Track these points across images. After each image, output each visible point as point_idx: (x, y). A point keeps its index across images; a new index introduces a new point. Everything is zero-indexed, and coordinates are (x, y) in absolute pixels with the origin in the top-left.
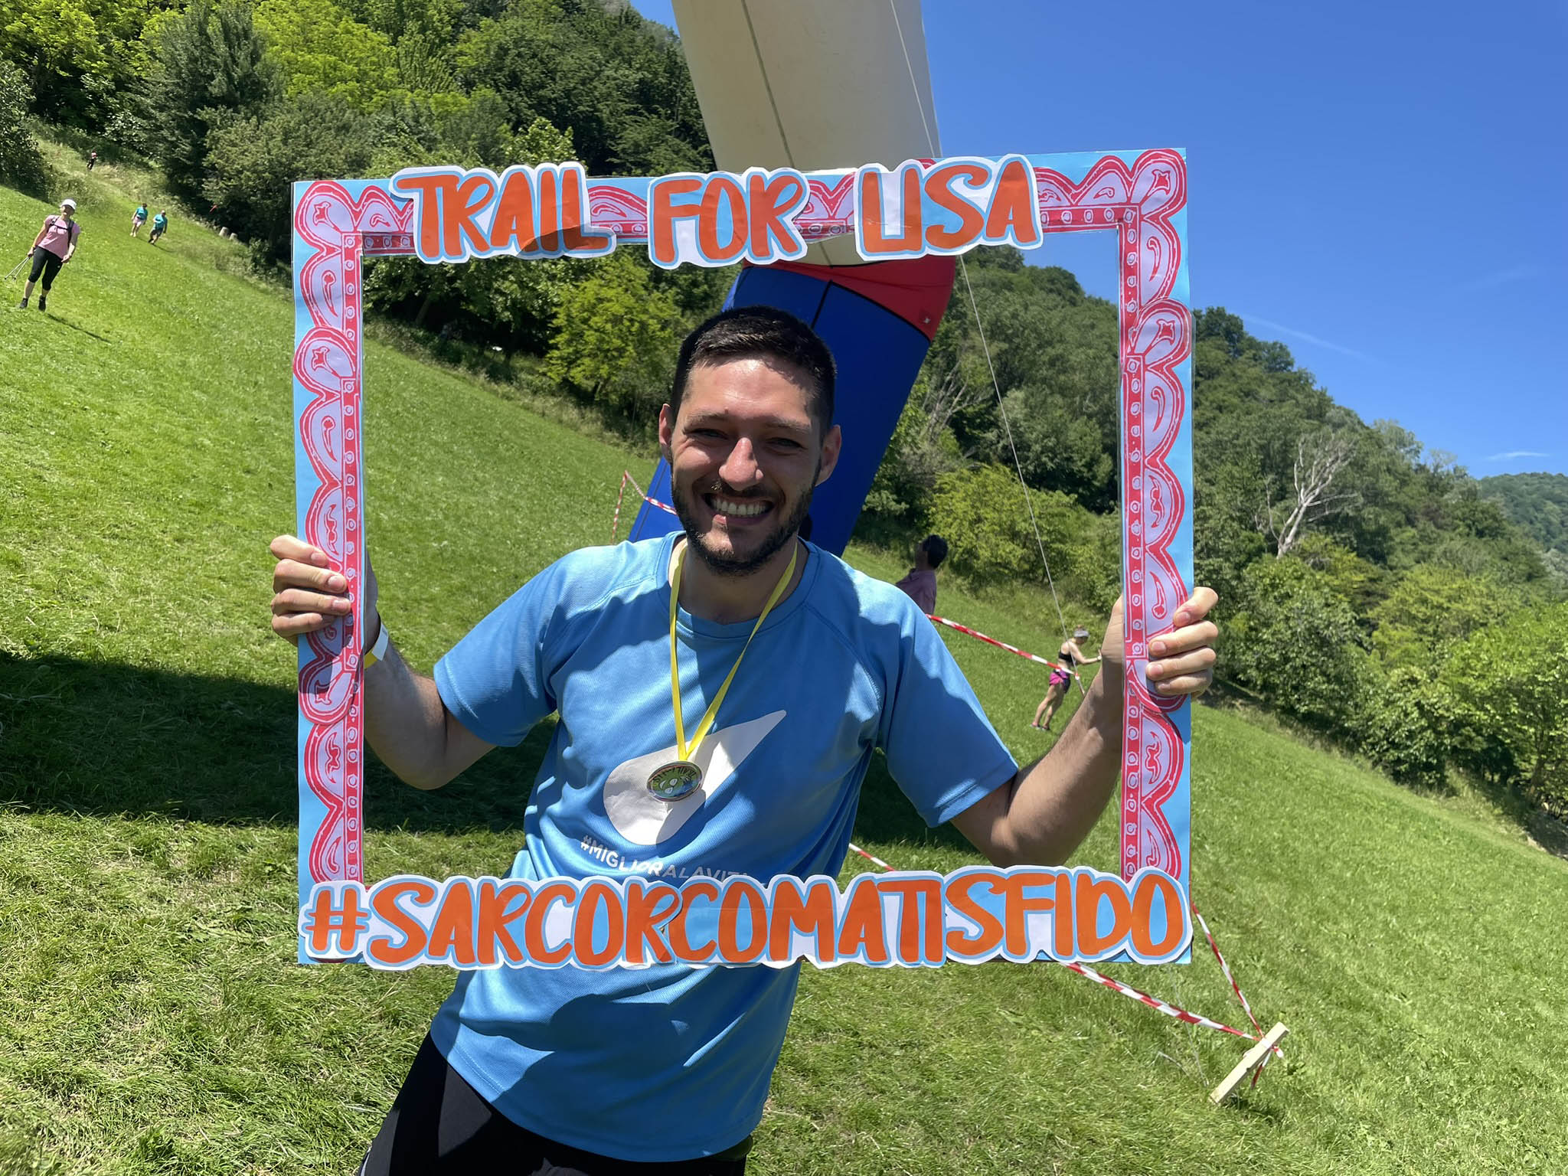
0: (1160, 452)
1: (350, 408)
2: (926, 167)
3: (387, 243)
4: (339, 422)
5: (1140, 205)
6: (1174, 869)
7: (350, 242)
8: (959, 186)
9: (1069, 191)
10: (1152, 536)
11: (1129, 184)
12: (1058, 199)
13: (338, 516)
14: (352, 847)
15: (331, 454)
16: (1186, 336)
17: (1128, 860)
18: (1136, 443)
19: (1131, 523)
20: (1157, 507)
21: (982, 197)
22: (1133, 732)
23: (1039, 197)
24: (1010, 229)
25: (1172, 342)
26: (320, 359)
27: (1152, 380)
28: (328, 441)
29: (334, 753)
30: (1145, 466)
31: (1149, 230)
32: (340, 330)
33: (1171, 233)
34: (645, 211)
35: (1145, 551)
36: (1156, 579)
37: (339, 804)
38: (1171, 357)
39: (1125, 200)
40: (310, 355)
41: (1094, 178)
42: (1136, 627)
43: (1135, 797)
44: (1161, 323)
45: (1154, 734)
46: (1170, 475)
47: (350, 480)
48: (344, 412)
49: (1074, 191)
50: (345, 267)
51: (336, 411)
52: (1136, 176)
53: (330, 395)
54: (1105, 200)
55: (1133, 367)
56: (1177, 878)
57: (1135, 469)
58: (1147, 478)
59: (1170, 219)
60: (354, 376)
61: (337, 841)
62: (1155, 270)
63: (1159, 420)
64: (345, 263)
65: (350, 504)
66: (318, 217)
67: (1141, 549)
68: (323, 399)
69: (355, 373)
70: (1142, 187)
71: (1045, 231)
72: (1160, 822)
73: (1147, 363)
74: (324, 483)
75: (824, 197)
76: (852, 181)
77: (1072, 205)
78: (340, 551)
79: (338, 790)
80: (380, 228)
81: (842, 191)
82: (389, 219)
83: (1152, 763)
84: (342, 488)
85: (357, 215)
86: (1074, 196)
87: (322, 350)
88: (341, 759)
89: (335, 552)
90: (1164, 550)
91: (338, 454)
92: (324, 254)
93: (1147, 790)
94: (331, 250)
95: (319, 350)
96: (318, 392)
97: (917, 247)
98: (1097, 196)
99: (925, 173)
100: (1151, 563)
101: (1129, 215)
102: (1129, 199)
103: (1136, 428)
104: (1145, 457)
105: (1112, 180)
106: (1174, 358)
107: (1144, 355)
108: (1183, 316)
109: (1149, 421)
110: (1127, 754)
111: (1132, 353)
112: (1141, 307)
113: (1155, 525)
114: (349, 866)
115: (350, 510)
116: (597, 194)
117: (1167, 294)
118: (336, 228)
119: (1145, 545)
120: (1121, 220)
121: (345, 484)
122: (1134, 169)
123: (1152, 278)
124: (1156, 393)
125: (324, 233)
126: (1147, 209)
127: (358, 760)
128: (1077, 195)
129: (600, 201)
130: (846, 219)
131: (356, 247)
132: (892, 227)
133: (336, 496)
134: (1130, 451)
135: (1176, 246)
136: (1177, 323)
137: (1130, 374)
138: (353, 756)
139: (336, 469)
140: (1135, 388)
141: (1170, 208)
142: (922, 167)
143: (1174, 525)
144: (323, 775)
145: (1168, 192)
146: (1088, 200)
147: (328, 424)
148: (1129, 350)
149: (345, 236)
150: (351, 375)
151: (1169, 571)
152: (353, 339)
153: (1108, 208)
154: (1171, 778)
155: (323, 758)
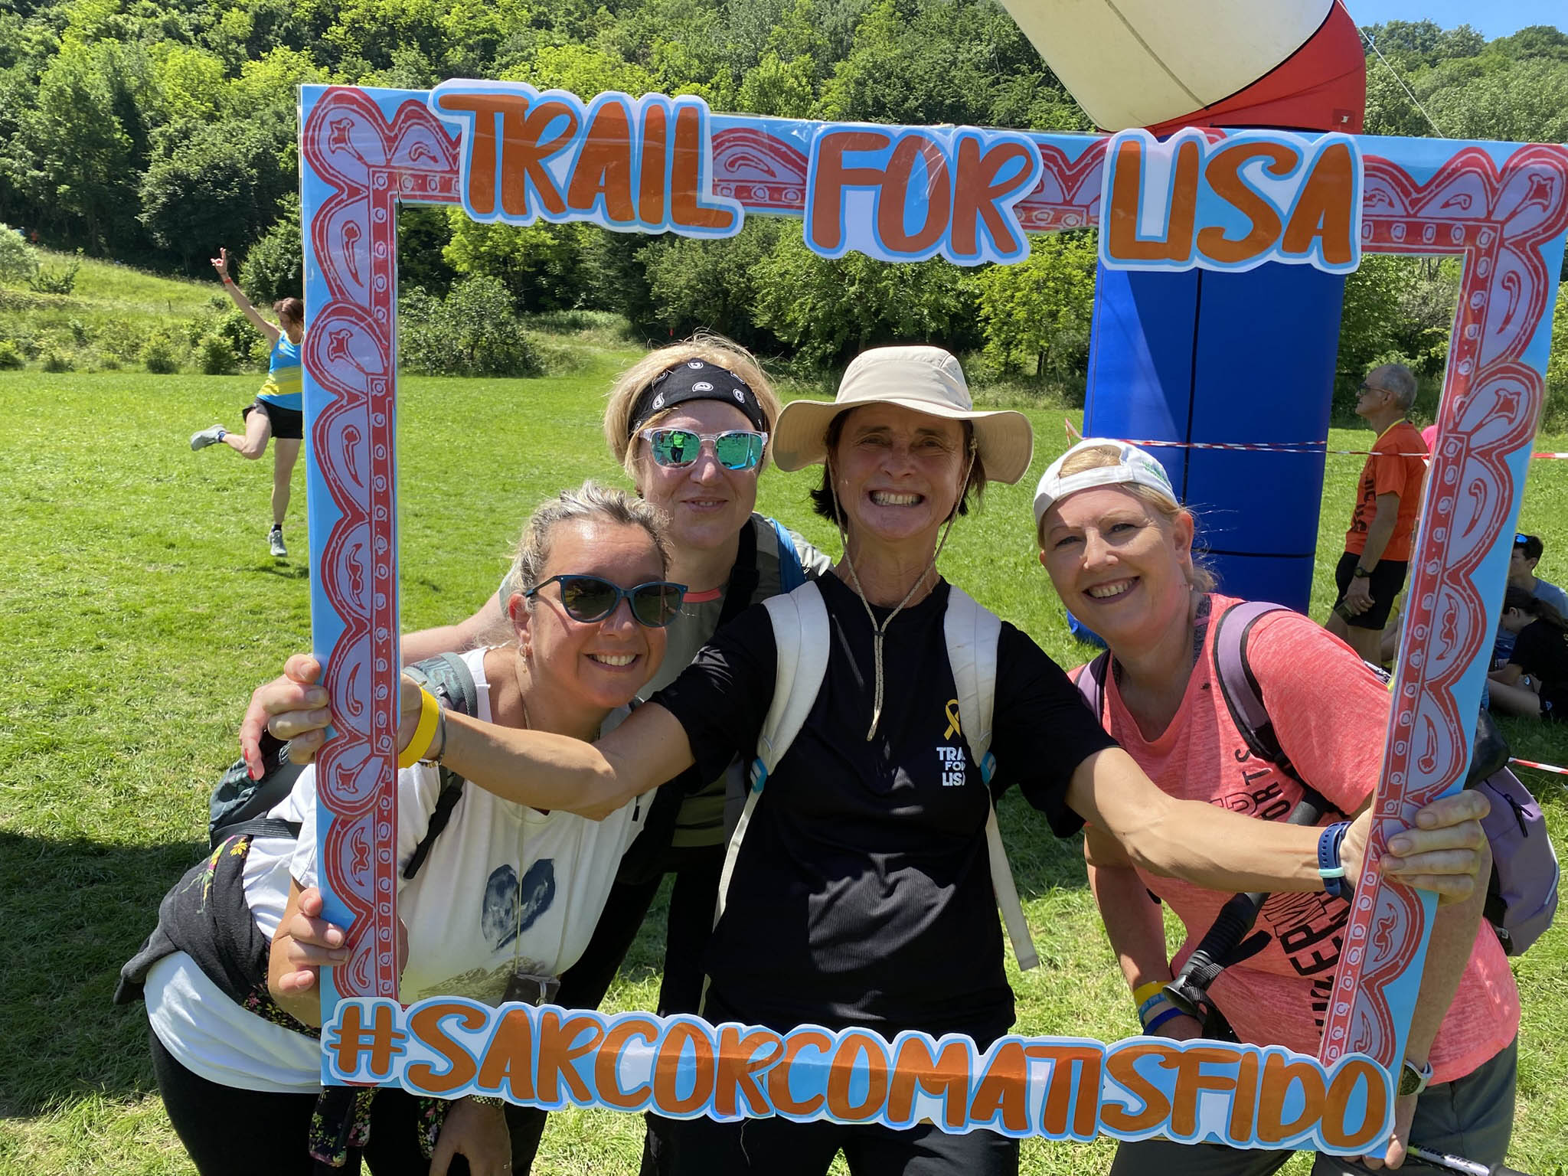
0: (1466, 564)
1: (380, 417)
2: (1212, 141)
3: (433, 186)
4: (365, 433)
5: (1503, 223)
6: (1385, 1058)
7: (381, 181)
8: (1253, 173)
9: (1407, 194)
10: (1435, 670)
11: (1494, 191)
12: (1391, 204)
13: (364, 557)
14: (385, 959)
15: (355, 478)
16: (1532, 414)
17: (1332, 1042)
18: (1436, 549)
19: (1410, 652)
20: (1449, 635)
21: (1283, 194)
22: (1365, 903)
23: (1365, 199)
24: (1317, 240)
25: (1511, 421)
26: (340, 347)
27: (1475, 469)
28: (350, 459)
29: (362, 851)
30: (1443, 582)
31: (1508, 261)
32: (367, 305)
33: (1539, 271)
34: (804, 170)
35: (1423, 688)
36: (1430, 724)
37: (370, 911)
38: (1506, 441)
39: (1483, 215)
40: (325, 339)
41: (1446, 178)
42: (1395, 781)
43: (1354, 975)
44: (1502, 393)
45: (1390, 906)
46: (1474, 596)
47: (381, 513)
48: (372, 421)
49: (1414, 195)
50: (373, 218)
51: (360, 418)
52: (1505, 181)
53: (353, 398)
54: (1454, 211)
55: (1451, 450)
56: (1386, 1067)
57: (1428, 585)
58: (1443, 598)
59: (1541, 248)
60: (385, 373)
61: (368, 951)
62: (1507, 320)
63: (1473, 523)
64: (373, 211)
65: (381, 543)
66: (337, 140)
67: (1418, 685)
68: (344, 402)
69: (386, 369)
70: (1511, 198)
71: (1364, 249)
72: (1378, 1005)
73: (1472, 446)
74: (346, 515)
75: (1061, 171)
76: (1103, 151)
77: (1408, 215)
78: (366, 603)
79: (366, 893)
80: (424, 164)
81: (1087, 165)
82: (437, 151)
83: (1382, 938)
84: (370, 523)
85: (391, 140)
86: (1414, 203)
87: (343, 334)
88: (371, 858)
89: (361, 606)
90: (1447, 689)
91: (364, 477)
92: (345, 196)
93: (1371, 967)
94: (354, 192)
95: (338, 333)
96: (335, 391)
97: (1184, 257)
98: (1446, 205)
99: (1209, 150)
100: (1428, 705)
101: (1486, 235)
102: (1490, 213)
103: (1440, 529)
104: (1445, 569)
105: (1471, 182)
106: (1511, 441)
107: (1469, 434)
108: (1534, 388)
109: (1460, 522)
110: (1353, 926)
111: (1454, 430)
112: (1478, 368)
113: (1441, 657)
114: (381, 982)
115: (380, 552)
116: (735, 139)
117: (1519, 355)
118: (360, 158)
119: (1424, 680)
120: (1474, 245)
121: (375, 518)
122: (1504, 170)
123: (1501, 330)
124: (1477, 487)
125: (341, 162)
126: (1512, 230)
127: (391, 860)
128: (1420, 200)
129: (738, 150)
130: (1087, 207)
131: (389, 188)
132: (1153, 223)
133: (361, 533)
134: (1428, 559)
135: (1542, 288)
136: (1524, 399)
137: (1446, 459)
138: (385, 856)
139: (361, 497)
140: (1449, 478)
141: (1545, 231)
142: (1206, 142)
143: (1465, 660)
144: (348, 876)
145: (1545, 208)
146: (1432, 211)
147: (351, 437)
148: (1451, 426)
149: (373, 170)
150: (381, 371)
151: (1449, 715)
152: (384, 321)
153: (1458, 224)
154: (1402, 958)
155: (348, 856)
